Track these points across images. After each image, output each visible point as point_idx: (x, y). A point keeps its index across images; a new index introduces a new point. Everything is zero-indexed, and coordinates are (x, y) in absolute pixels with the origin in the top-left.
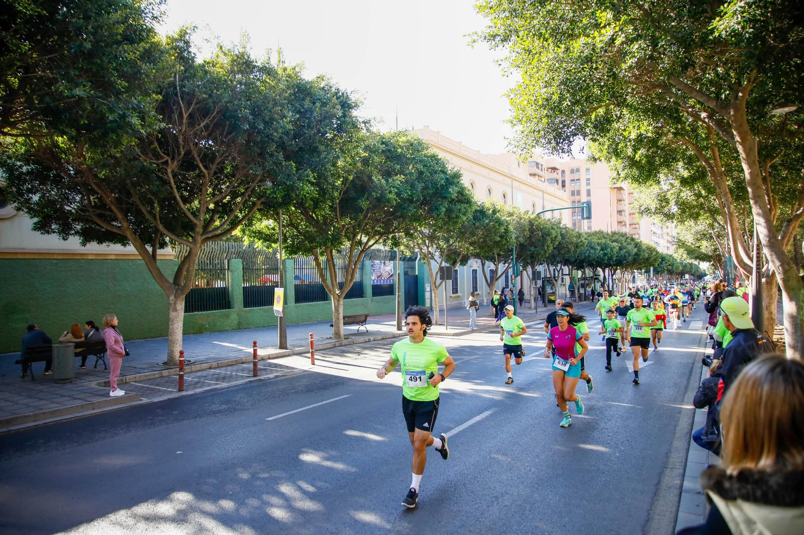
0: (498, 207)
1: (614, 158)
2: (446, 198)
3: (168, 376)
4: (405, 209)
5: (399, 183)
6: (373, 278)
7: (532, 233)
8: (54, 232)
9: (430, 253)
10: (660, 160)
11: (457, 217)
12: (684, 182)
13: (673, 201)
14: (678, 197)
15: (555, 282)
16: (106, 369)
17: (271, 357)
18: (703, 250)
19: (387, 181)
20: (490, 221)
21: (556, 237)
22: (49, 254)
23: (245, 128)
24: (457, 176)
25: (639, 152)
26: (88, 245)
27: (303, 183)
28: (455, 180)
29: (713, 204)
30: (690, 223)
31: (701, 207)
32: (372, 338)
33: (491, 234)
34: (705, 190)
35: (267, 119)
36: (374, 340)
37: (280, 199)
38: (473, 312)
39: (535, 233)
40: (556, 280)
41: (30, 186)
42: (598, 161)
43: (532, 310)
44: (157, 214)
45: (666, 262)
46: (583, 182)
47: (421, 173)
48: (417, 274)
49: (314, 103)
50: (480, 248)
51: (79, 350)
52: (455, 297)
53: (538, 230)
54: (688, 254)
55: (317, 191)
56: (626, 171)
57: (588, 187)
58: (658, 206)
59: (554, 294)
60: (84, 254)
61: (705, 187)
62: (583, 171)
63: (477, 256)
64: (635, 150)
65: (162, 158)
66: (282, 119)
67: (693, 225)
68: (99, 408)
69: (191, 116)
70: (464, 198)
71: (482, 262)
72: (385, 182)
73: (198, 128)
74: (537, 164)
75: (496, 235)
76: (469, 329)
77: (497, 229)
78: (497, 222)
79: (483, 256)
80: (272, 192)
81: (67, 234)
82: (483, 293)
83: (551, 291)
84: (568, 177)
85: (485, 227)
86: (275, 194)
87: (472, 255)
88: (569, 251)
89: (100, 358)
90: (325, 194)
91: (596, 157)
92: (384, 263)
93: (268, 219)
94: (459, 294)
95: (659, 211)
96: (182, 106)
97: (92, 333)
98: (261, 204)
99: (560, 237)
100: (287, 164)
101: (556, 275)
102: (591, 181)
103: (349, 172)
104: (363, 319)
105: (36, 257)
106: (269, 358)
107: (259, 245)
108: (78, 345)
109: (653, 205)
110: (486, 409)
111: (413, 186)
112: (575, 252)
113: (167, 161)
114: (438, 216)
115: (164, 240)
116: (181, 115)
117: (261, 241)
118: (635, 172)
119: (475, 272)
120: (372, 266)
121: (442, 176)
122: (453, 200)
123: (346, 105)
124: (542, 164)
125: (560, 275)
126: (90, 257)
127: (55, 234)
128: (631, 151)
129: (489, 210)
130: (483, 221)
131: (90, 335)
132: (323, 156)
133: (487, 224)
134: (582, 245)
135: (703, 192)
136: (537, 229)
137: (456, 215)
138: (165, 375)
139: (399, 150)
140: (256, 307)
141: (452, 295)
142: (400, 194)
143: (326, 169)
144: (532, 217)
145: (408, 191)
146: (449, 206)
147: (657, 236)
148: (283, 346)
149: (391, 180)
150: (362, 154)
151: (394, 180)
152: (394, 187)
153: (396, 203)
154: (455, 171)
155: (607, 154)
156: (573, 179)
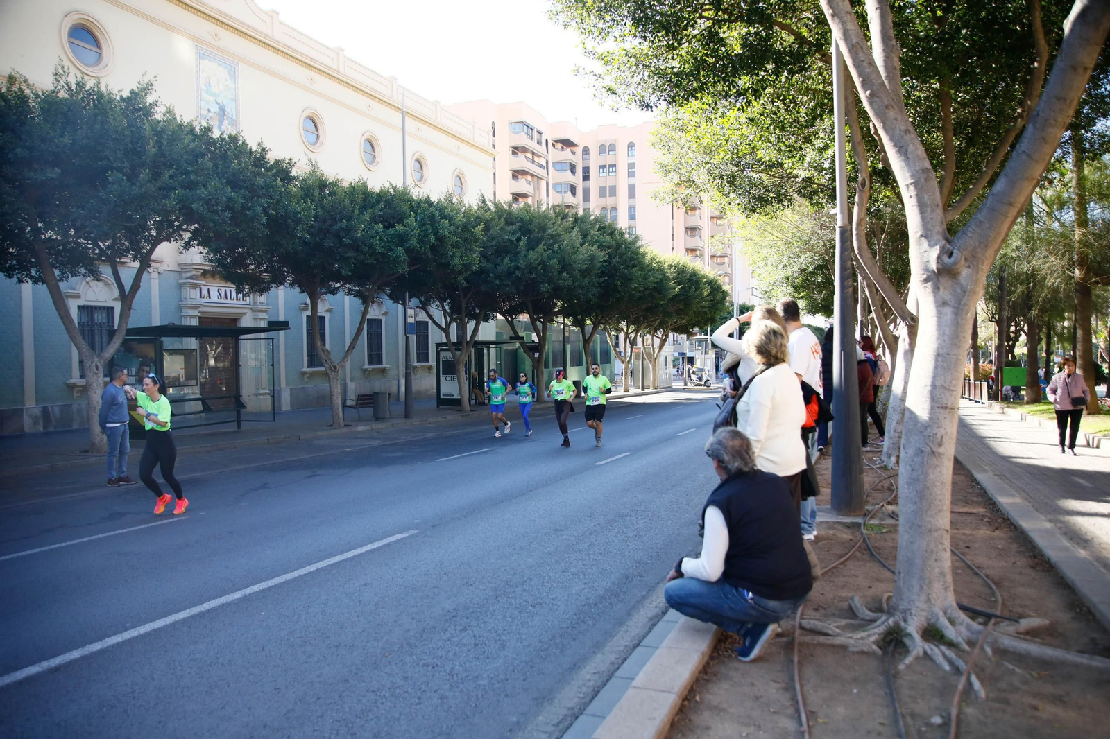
46: (622, 169)
57: (632, 181)
62: (622, 149)
74: (529, 128)
84: (594, 162)
102: (637, 169)
124: (541, 130)
156: (603, 164)
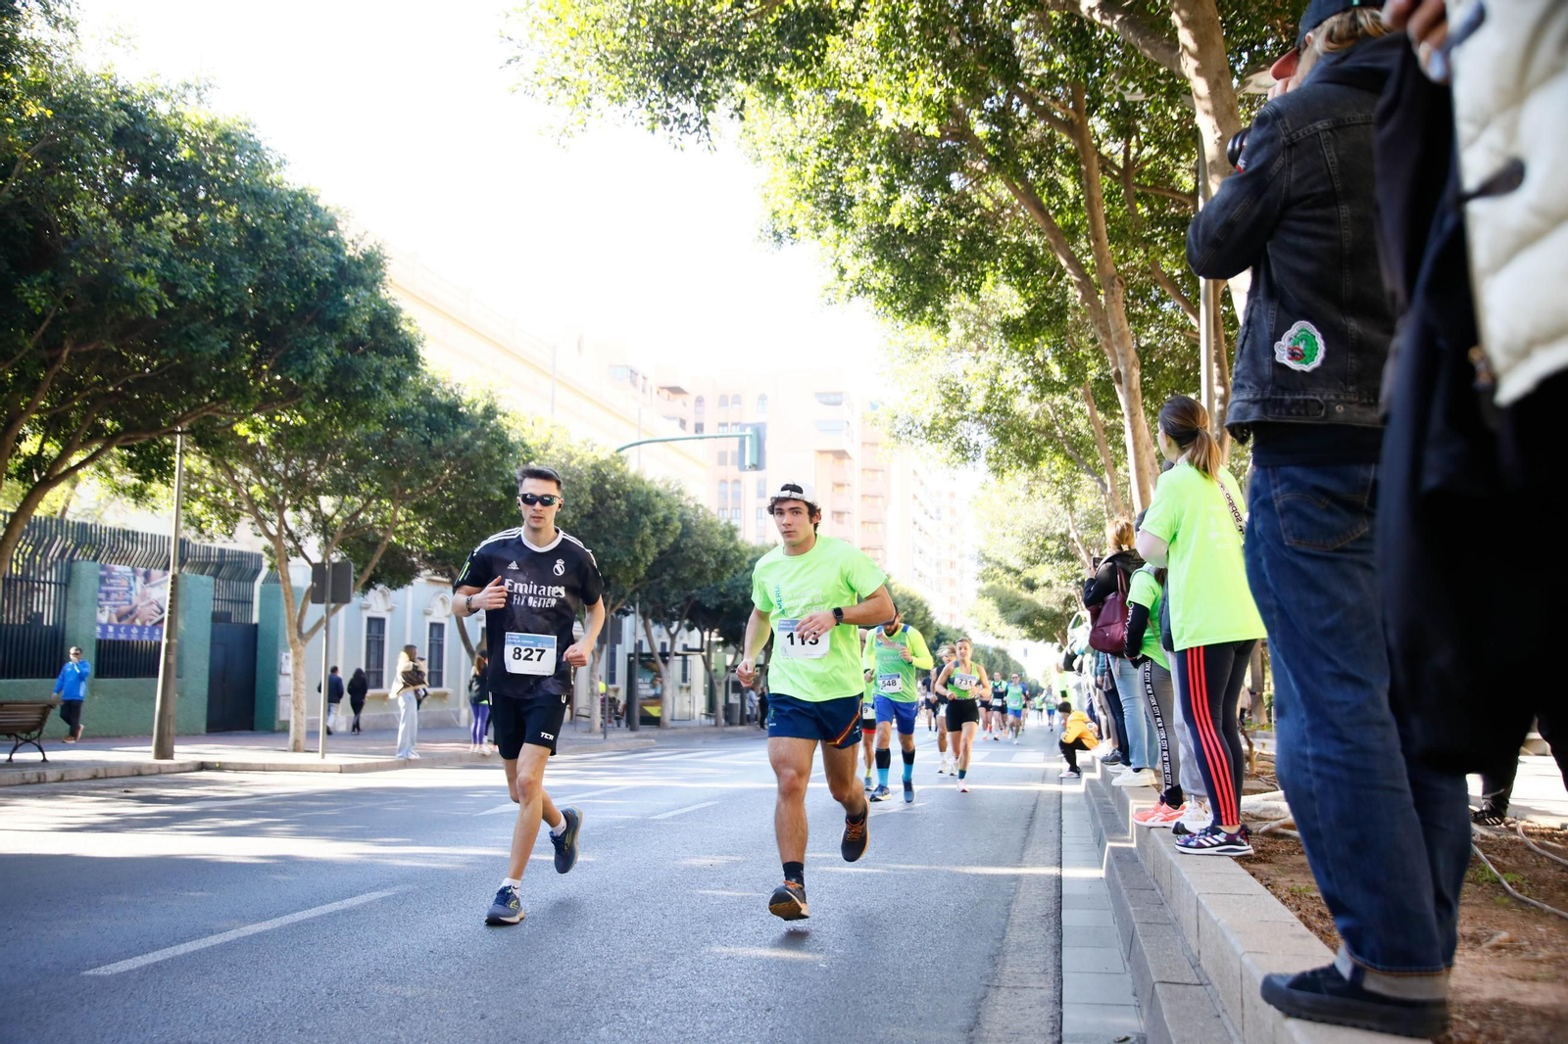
0: (502, 406)
2: (334, 326)
4: (191, 338)
5: (169, 238)
6: (103, 618)
7: (602, 502)
9: (291, 535)
10: (953, 251)
11: (369, 393)
12: (1012, 330)
13: (980, 396)
14: (993, 390)
15: (661, 665)
18: (1040, 599)
20: (477, 435)
21: (667, 520)
24: (373, 261)
28: (367, 273)
29: (1076, 427)
30: (1017, 480)
31: (1047, 431)
32: (52, 774)
33: (476, 476)
34: (1060, 363)
36: (61, 780)
38: (406, 707)
39: (609, 502)
40: (665, 662)
42: (787, 243)
43: (597, 734)
47: (257, 234)
48: (256, 619)
50: (449, 525)
53: (619, 497)
56: (861, 263)
58: (940, 410)
59: (657, 699)
61: (1059, 356)
62: (750, 402)
63: (438, 563)
64: (891, 189)
67: (1023, 495)
70: (391, 341)
75: (491, 482)
77: (496, 463)
78: (494, 441)
82: (458, 691)
83: (652, 692)
84: (711, 415)
85: (459, 453)
88: (700, 574)
92: (147, 576)
95: (940, 431)
99: (678, 524)
101: (668, 650)
104: (34, 717)
109: (929, 407)
114: (305, 378)
118: (885, 278)
119: (437, 629)
120: (102, 580)
121: (325, 252)
124: (647, 374)
125: (678, 649)
128: (878, 186)
129: (475, 406)
130: (456, 435)
133: (467, 446)
134: (738, 560)
135: (1056, 371)
136: (615, 492)
137: (366, 386)
139: (185, 151)
142: (176, 286)
144: (603, 456)
145: (204, 281)
146: (343, 356)
149: (140, 228)
150: (34, 109)
151: (150, 227)
152: (154, 253)
153: (161, 313)
154: (365, 246)
155: (812, 209)
156: (724, 421)
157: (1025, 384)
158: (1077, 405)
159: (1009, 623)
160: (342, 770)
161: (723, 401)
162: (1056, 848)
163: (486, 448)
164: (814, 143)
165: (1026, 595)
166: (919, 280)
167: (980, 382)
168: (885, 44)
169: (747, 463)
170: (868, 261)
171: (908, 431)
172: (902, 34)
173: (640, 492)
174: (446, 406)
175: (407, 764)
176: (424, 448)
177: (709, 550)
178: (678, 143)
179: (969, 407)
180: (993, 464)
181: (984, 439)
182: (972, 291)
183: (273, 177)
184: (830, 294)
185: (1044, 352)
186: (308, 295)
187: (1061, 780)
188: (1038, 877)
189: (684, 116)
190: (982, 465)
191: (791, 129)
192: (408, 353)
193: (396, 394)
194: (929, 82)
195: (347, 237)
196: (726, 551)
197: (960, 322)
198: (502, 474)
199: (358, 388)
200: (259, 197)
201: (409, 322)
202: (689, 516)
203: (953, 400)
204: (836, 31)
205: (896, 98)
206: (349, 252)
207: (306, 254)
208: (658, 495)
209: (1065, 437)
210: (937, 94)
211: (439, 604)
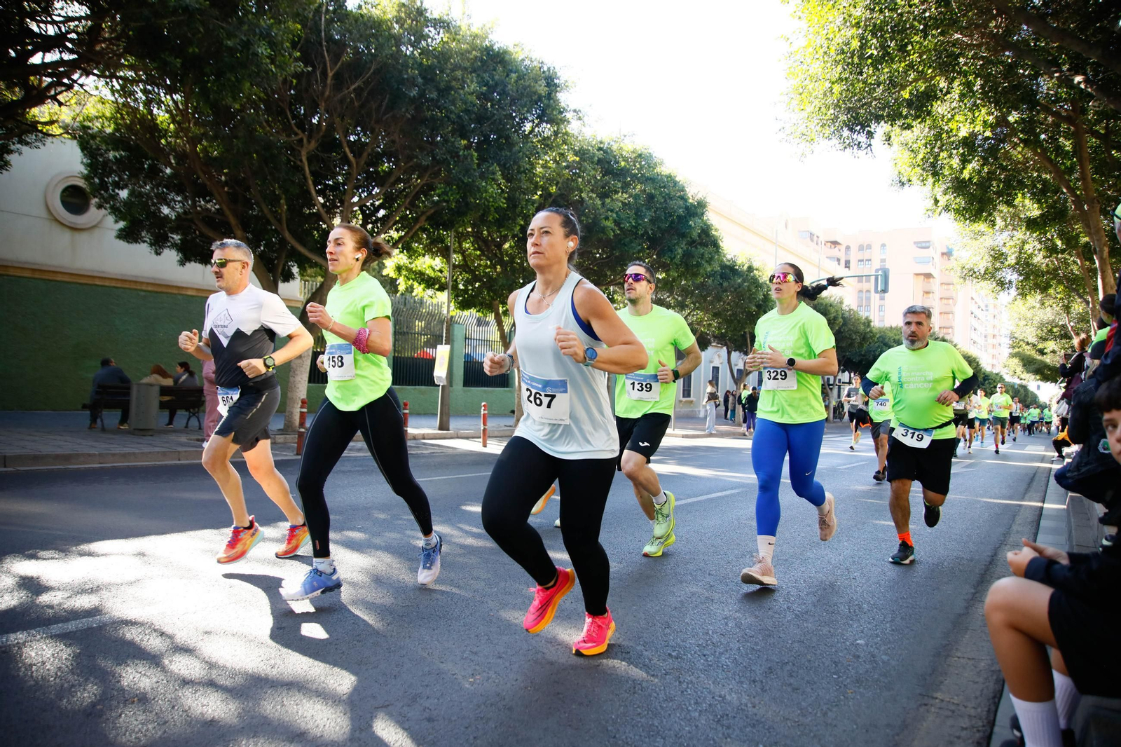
0: (755, 265)
1: (931, 180)
2: (683, 235)
3: (284, 443)
4: (625, 246)
5: (620, 204)
8: (144, 242)
10: (998, 186)
11: (699, 265)
12: (1032, 224)
13: (1013, 257)
14: (1020, 253)
15: (829, 391)
16: (200, 428)
17: (426, 437)
18: (1048, 359)
19: (603, 204)
20: (744, 281)
21: (835, 318)
22: (136, 282)
23: (412, 95)
24: (701, 205)
25: (970, 167)
26: (187, 264)
27: (486, 182)
28: (699, 210)
29: (1072, 270)
30: (1035, 299)
31: (1053, 273)
33: (743, 300)
34: (1061, 239)
35: (442, 85)
37: (454, 204)
38: (712, 410)
40: (831, 389)
41: (117, 179)
42: (906, 186)
44: (284, 215)
45: (990, 383)
47: (651, 197)
49: (508, 76)
50: (728, 322)
51: (166, 398)
52: (686, 402)
54: (1024, 365)
55: (505, 198)
56: (947, 197)
58: (989, 264)
60: (182, 288)
61: (1061, 236)
62: (876, 248)
63: (721, 339)
64: (964, 161)
65: (296, 134)
66: (463, 88)
67: (1038, 305)
68: (187, 460)
69: (337, 76)
70: (708, 240)
71: (727, 348)
72: (599, 202)
73: (346, 92)
74: (812, 235)
75: (750, 302)
76: (706, 432)
77: (754, 293)
78: (754, 283)
79: (729, 340)
80: (443, 193)
81: (160, 247)
84: (854, 256)
85: (736, 289)
86: (447, 195)
87: (715, 337)
88: (851, 344)
89: (194, 414)
90: (515, 206)
91: (904, 179)
93: (434, 255)
94: (692, 398)
95: (989, 274)
96: (327, 58)
97: (184, 377)
98: (426, 220)
99: (841, 320)
100: (466, 153)
101: (831, 382)
103: (550, 181)
105: (119, 285)
106: (424, 439)
107: (419, 290)
108: (164, 391)
109: (983, 263)
110: (732, 489)
111: (638, 215)
112: (861, 344)
113: (301, 141)
114: (672, 260)
115: (289, 270)
116: (324, 74)
117: (423, 286)
118: (961, 202)
119: (716, 369)
121: (681, 203)
122: (694, 241)
123: (551, 82)
124: (819, 235)
126: (190, 293)
127: (146, 244)
128: (958, 161)
129: (743, 266)
130: (734, 280)
131: (181, 380)
132: (517, 148)
133: (740, 285)
134: (871, 337)
135: (1059, 243)
137: (698, 262)
138: (279, 441)
139: (623, 164)
140: (409, 385)
141: (681, 398)
142: (619, 223)
143: (519, 167)
145: (631, 220)
146: (687, 248)
147: (979, 346)
148: (443, 426)
149: (608, 201)
150: (571, 158)
151: (612, 200)
152: (612, 211)
153: (615, 235)
154: (699, 197)
155: (921, 171)
156: (861, 258)
157: (1040, 250)
158: (1072, 259)
159: (1028, 372)
160: (684, 436)
161: (861, 248)
162: (1042, 494)
163: (748, 287)
164: (923, 142)
165: (1039, 357)
166: (980, 201)
167: (1013, 250)
168: (962, 96)
169: (879, 289)
170: (950, 197)
171: (971, 274)
172: (972, 91)
173: (822, 304)
174: (729, 266)
175: (711, 435)
176: (719, 287)
177: (856, 332)
178: (857, 156)
179: (1007, 263)
180: (1020, 291)
181: (1013, 277)
182: (1010, 203)
183: (658, 170)
184: (929, 212)
185: (1052, 233)
186: (672, 222)
187: (1052, 462)
188: (1031, 507)
189: (860, 143)
190: (1013, 291)
191: (911, 135)
192: (715, 244)
193: (710, 264)
194: (986, 115)
195: (689, 195)
196: (865, 333)
197: (1002, 217)
198: (755, 298)
199: (694, 263)
200: (652, 180)
201: (716, 230)
202: (847, 315)
203: (995, 259)
204: (938, 99)
205: (968, 121)
206: (691, 201)
207: (672, 203)
208: (831, 305)
209: (1064, 276)
210: (991, 119)
211: (716, 357)
